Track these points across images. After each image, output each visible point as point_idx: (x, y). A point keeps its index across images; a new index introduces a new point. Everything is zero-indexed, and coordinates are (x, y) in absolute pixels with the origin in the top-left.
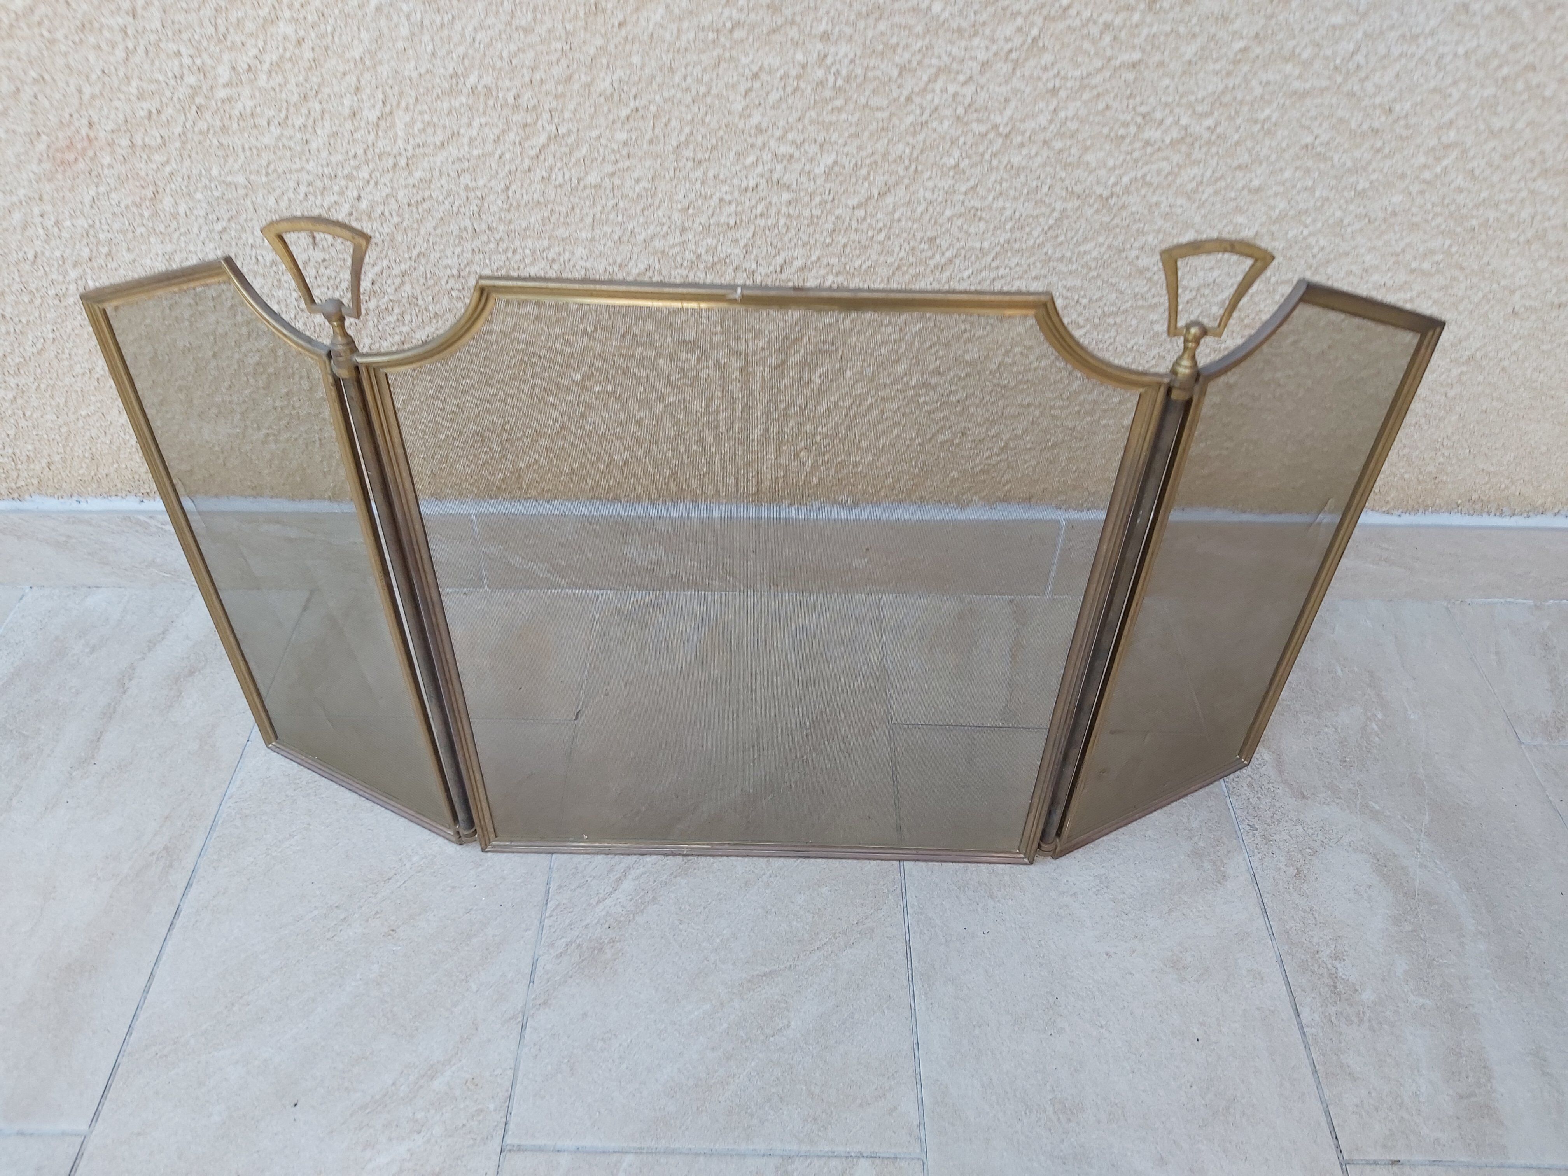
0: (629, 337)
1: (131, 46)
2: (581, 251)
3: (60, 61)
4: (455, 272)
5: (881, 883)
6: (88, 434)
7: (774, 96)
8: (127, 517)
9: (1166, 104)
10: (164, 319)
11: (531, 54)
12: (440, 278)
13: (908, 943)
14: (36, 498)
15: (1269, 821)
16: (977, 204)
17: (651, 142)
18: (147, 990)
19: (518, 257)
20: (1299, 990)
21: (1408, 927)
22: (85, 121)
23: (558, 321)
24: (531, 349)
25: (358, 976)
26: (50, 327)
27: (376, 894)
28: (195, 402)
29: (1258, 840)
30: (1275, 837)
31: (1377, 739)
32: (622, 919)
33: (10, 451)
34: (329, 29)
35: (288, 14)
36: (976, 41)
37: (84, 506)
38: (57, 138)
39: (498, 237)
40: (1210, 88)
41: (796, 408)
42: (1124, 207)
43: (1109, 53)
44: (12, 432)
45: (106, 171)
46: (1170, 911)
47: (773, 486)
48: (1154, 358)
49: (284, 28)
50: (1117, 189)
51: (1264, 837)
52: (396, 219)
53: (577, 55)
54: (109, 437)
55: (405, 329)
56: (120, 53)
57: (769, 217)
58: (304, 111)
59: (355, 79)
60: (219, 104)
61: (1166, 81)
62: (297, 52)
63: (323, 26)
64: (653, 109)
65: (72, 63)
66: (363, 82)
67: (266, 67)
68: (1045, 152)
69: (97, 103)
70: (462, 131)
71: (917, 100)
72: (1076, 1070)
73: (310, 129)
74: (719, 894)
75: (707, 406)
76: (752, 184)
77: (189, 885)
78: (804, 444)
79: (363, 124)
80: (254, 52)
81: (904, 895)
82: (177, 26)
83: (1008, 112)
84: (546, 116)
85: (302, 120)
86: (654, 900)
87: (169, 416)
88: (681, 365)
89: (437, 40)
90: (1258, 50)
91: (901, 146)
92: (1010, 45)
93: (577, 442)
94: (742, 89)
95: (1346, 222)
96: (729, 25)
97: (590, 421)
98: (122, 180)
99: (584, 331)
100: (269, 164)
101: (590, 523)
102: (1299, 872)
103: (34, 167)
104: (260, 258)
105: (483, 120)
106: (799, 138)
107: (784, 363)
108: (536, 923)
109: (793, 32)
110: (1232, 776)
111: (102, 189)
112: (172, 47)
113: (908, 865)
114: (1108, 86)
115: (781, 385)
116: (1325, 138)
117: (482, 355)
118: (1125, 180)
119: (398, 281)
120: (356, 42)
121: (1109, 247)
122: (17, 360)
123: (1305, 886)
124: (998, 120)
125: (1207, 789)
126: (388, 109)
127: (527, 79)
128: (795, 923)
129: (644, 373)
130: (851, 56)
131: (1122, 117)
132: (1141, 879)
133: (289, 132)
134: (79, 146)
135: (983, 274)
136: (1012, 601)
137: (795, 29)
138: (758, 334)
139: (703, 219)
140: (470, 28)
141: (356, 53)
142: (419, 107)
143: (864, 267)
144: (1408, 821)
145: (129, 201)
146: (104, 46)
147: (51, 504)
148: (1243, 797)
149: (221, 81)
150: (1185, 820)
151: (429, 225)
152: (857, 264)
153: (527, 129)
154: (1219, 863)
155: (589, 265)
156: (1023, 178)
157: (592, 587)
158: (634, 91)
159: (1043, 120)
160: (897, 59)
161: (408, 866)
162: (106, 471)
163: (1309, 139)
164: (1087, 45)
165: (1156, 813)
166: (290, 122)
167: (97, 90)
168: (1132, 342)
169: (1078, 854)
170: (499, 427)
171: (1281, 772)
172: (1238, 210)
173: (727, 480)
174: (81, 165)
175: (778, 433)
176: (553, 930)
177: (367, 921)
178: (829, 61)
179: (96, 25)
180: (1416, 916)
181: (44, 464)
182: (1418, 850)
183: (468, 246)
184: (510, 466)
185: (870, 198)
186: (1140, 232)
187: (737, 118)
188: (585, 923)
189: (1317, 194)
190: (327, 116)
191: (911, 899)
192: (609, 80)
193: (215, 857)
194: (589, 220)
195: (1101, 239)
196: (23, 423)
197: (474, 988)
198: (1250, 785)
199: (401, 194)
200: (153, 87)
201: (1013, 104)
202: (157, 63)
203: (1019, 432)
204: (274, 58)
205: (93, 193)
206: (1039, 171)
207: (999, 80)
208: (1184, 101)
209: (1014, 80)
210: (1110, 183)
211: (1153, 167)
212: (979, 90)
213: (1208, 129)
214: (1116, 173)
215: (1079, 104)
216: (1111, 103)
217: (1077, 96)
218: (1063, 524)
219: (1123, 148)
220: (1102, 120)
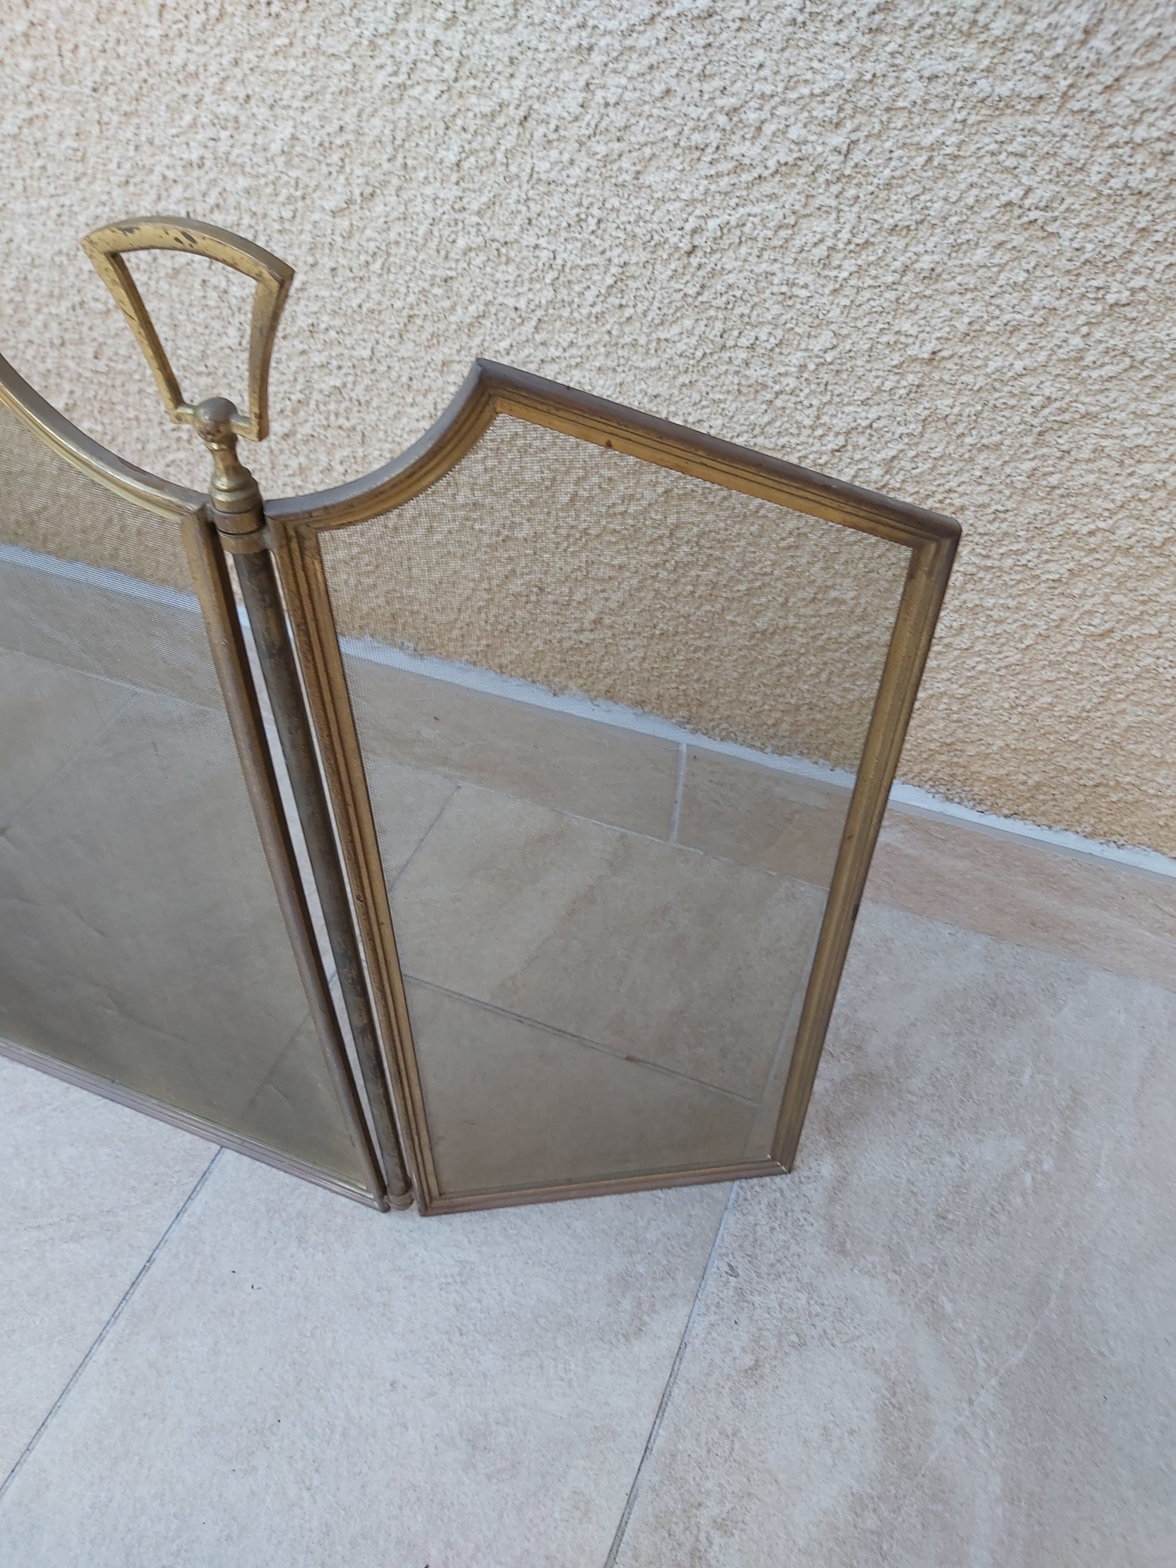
5: (177, 1168)
20: (630, 1554)
21: (871, 1522)
30: (757, 1299)
31: (1019, 1200)
40: (835, 75)
46: (527, 1353)
48: (790, 533)
50: (700, 240)
51: (740, 1292)
61: (760, 54)
68: (583, 160)
71: (386, 47)
72: (229, 1538)
76: (194, 157)
83: (519, 83)
91: (377, 122)
95: (1089, 359)
99: (52, 342)
102: (757, 1365)
110: (755, 1181)
113: (229, 1155)
114: (664, 51)
116: (1043, 193)
118: (712, 224)
121: (703, 339)
123: (749, 1393)
124: (505, 94)
125: (705, 1188)
128: (37, 1182)
131: (693, 112)
132: (519, 1289)
135: (526, 350)
136: (623, 836)
144: (985, 1350)
148: (751, 1218)
150: (641, 1223)
152: (355, 303)
154: (646, 1307)
155: (33, 250)
156: (556, 201)
159: (572, 101)
163: (1015, 194)
165: (607, 1199)
169: (458, 1220)
171: (832, 1200)
172: (903, 307)
180: (897, 1510)
182: (971, 1402)
184: (19, 506)
186: (746, 321)
187: (157, 52)
189: (1035, 299)
191: (196, 1206)
194: (20, 187)
195: (688, 324)
198: (772, 1204)
206: (579, 190)
207: (496, 25)
208: (792, 95)
209: (520, 27)
210: (688, 227)
211: (756, 210)
212: (469, 37)
213: (837, 150)
214: (698, 212)
215: (623, 81)
216: (673, 84)
217: (620, 66)
218: (684, 749)
219: (704, 169)
220: (663, 113)
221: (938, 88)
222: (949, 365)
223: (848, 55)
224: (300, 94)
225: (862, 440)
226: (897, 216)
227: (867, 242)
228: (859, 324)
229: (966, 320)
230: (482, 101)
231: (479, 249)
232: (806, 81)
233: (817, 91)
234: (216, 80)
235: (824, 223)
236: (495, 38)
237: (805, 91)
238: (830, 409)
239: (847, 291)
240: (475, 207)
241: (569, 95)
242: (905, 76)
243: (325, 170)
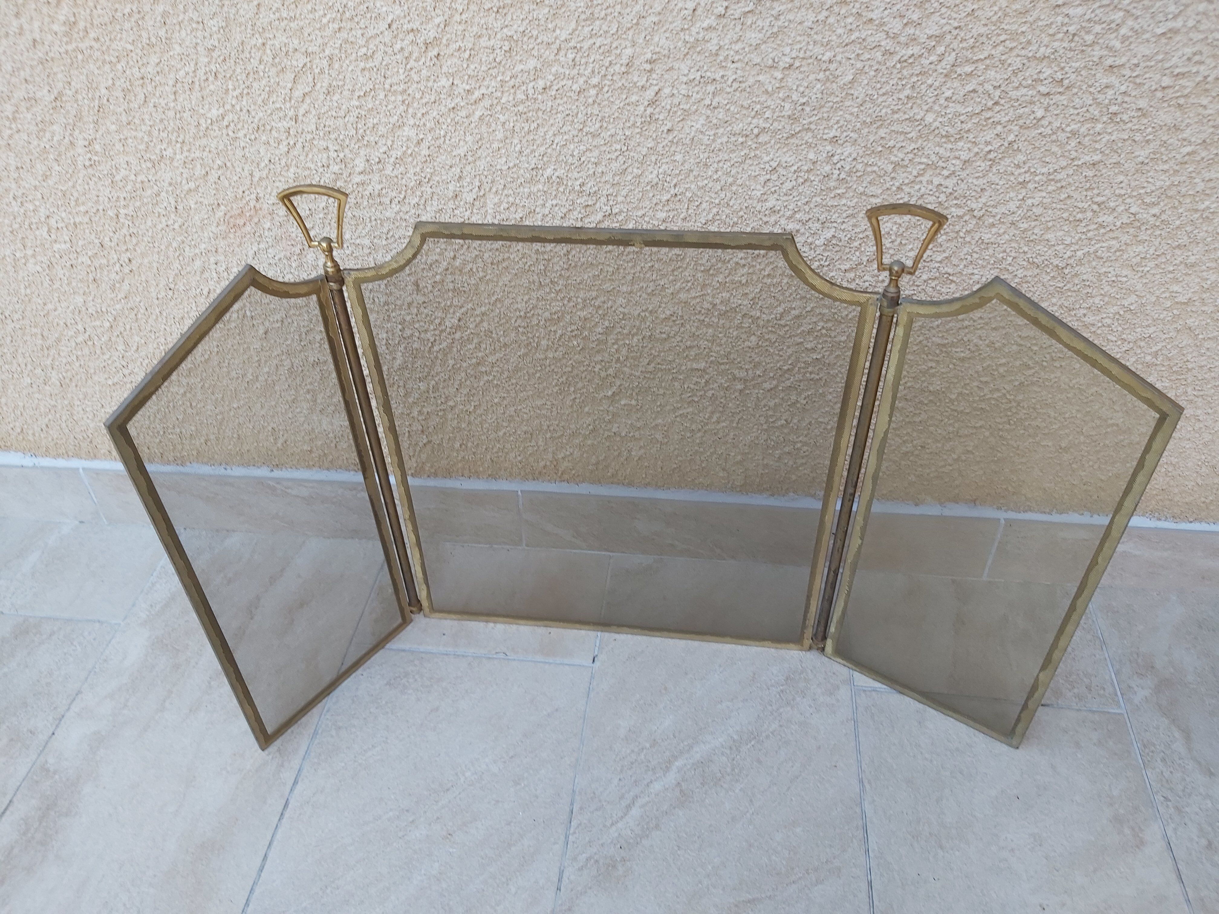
0: (653, 365)
1: (292, 143)
2: (621, 300)
3: (239, 153)
4: (522, 314)
5: (846, 828)
6: (237, 421)
7: (788, 185)
8: (260, 482)
9: (1120, 196)
10: (301, 341)
11: (596, 153)
12: (510, 318)
13: (870, 884)
14: (195, 465)
15: (1181, 793)
16: (950, 271)
17: (684, 219)
18: (261, 869)
19: (571, 304)
22: (253, 196)
23: (598, 352)
24: (575, 372)
25: (423, 872)
26: (215, 343)
27: (437, 802)
28: (319, 401)
29: (1172, 810)
30: (1187, 809)
32: (631, 841)
33: (178, 430)
34: (442, 133)
35: (412, 122)
36: (961, 144)
37: (229, 472)
38: (232, 208)
39: (558, 289)
40: (1159, 184)
41: (783, 422)
42: (1076, 275)
43: (1074, 154)
44: (180, 417)
45: (266, 233)
46: (1095, 870)
47: (758, 480)
49: (407, 131)
50: (1071, 261)
51: (1177, 808)
52: (481, 274)
53: (632, 154)
54: (252, 424)
55: (480, 355)
56: (283, 148)
57: (774, 277)
58: (418, 193)
59: (459, 170)
60: (355, 186)
61: (1121, 178)
62: (416, 149)
63: (438, 131)
64: (689, 195)
65: (248, 155)
66: (465, 173)
67: (392, 160)
68: (1012, 231)
69: (264, 183)
70: (538, 210)
71: (907, 189)
73: (422, 207)
74: (711, 826)
75: (710, 417)
77: (295, 782)
78: (787, 449)
79: (462, 203)
80: (385, 149)
81: (866, 840)
82: (327, 129)
83: (983, 200)
84: (603, 199)
85: (416, 200)
86: (657, 827)
87: (298, 410)
88: (692, 386)
89: (524, 141)
90: (1204, 154)
92: (989, 148)
93: (604, 441)
94: (762, 179)
96: (756, 131)
97: (616, 425)
98: (277, 240)
99: (618, 359)
100: (389, 231)
101: (609, 502)
102: (1209, 844)
103: (214, 229)
104: (376, 299)
105: (554, 202)
106: (806, 217)
107: (776, 387)
108: (562, 838)
109: (808, 136)
111: (262, 246)
112: (323, 144)
114: (1070, 180)
115: (772, 404)
117: (538, 375)
118: (1080, 254)
119: (478, 319)
120: (462, 143)
121: (1061, 306)
122: (189, 366)
124: (974, 206)
126: (481, 194)
127: (591, 172)
128: (774, 857)
129: (661, 391)
130: (854, 155)
131: (1080, 205)
132: (1069, 839)
133: (405, 208)
134: (248, 214)
135: (950, 325)
136: (954, 581)
137: (810, 134)
138: (757, 365)
139: (720, 278)
140: (551, 133)
141: (462, 151)
142: (506, 192)
143: (850, 316)
145: (282, 255)
146: (272, 142)
147: (206, 470)
148: (1158, 770)
149: (358, 170)
150: (1107, 789)
151: (506, 279)
153: (588, 209)
154: (1137, 829)
155: (626, 311)
156: (991, 251)
157: (607, 550)
158: (675, 181)
159: (1012, 206)
160: (893, 158)
161: (462, 779)
162: (248, 448)
164: (1055, 149)
166: (407, 201)
167: (264, 174)
168: (1074, 382)
170: (545, 428)
172: (1176, 280)
173: (721, 474)
174: (248, 228)
175: (766, 441)
176: (575, 845)
177: (430, 824)
178: (835, 159)
179: (268, 127)
181: (202, 441)
183: (534, 294)
184: (550, 456)
185: (860, 264)
186: (1089, 295)
187: (756, 201)
188: (601, 842)
190: (435, 197)
192: (656, 172)
193: (316, 760)
194: (630, 277)
195: (1054, 300)
196: (189, 411)
197: (513, 890)
198: (1163, 760)
199: (486, 255)
200: (307, 173)
201: (987, 194)
202: (310, 156)
203: (970, 449)
204: (399, 153)
205: (255, 249)
206: (1005, 246)
207: (977, 175)
208: (1135, 194)
209: (990, 175)
210: (1066, 256)
211: (1104, 245)
212: (959, 182)
213: (1154, 216)
214: (1072, 249)
215: (1044, 194)
216: (1072, 194)
217: (1043, 188)
218: (1003, 522)
219: (1080, 229)
220: (1063, 207)
221: (1211, 184)
222: (1196, 303)
223: (1167, 174)
224: (845, 215)
225: (1142, 344)
226: (1180, 241)
227: (1163, 253)
228: (1151, 290)
229: (1209, 282)
230: (958, 210)
231: (935, 278)
232: (1144, 187)
233: (1149, 191)
234: (790, 213)
235: (1141, 247)
236: (974, 181)
237: (1142, 191)
238: (1128, 331)
239: (1148, 276)
240: (939, 259)
241: (1011, 203)
242: (1195, 181)
243: (847, 250)
